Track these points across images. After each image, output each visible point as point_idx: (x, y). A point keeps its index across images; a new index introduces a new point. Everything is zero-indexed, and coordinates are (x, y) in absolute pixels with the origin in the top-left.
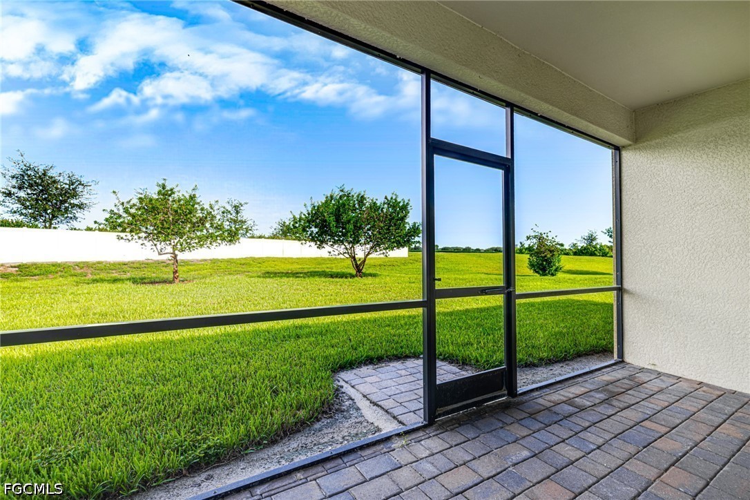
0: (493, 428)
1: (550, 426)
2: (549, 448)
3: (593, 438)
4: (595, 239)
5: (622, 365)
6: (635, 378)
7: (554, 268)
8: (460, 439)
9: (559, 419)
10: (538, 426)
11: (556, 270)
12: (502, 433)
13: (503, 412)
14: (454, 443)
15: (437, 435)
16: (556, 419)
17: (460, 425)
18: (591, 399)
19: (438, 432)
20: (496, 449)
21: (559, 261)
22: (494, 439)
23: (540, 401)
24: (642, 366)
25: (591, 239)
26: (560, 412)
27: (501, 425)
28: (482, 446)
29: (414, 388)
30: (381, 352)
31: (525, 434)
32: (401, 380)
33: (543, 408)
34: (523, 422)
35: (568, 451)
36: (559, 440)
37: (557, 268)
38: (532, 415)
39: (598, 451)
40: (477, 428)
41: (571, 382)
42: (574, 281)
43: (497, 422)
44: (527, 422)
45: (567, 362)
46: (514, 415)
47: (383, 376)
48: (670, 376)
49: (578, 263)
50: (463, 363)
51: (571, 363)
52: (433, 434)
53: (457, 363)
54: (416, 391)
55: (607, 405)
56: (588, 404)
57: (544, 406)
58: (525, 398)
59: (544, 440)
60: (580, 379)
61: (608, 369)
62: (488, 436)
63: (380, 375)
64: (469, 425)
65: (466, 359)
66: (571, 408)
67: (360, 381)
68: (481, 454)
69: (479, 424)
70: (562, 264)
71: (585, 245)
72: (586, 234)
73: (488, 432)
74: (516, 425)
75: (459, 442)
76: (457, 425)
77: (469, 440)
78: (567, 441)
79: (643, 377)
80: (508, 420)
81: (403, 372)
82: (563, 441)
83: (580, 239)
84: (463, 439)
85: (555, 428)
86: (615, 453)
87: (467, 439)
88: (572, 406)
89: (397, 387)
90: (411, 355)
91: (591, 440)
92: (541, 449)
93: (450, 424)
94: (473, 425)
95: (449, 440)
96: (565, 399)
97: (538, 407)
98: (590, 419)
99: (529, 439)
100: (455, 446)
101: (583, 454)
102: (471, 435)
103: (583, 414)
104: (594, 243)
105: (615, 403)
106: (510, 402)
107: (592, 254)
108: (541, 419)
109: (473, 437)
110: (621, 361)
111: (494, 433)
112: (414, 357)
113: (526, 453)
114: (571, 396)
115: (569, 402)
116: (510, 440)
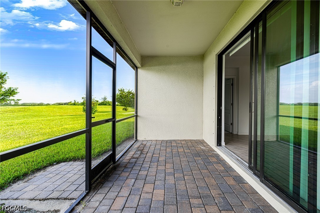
0: (116, 178)
1: (133, 168)
2: (138, 175)
3: (146, 165)
4: (106, 99)
5: (137, 141)
6: (143, 144)
7: (94, 111)
8: (107, 189)
9: (134, 164)
10: (130, 170)
11: (95, 112)
12: (121, 178)
13: (115, 171)
14: (106, 192)
15: (96, 193)
16: (133, 165)
17: (103, 184)
18: (138, 154)
19: (96, 192)
20: (123, 185)
21: (96, 108)
22: (120, 182)
23: (124, 161)
24: (142, 140)
25: (105, 99)
26: (133, 162)
27: (118, 176)
28: (118, 186)
29: (65, 180)
30: (24, 170)
31: (128, 174)
32: (53, 180)
33: (127, 163)
34: (124, 171)
35: (143, 173)
36: (139, 171)
37: (96, 111)
38: (125, 167)
39: (150, 168)
40: (110, 181)
41: (128, 151)
42: (103, 116)
43: (116, 175)
44: (126, 170)
45: (121, 145)
46: (120, 170)
47: (38, 183)
48: (150, 140)
49: (101, 108)
50: (82, 159)
51: (122, 145)
52: (94, 194)
53: (79, 160)
54: (68, 181)
55: (142, 154)
56: (138, 156)
57: (126, 162)
58: (119, 162)
59: (135, 173)
60: (130, 149)
61: (135, 143)
62: (117, 182)
63: (34, 183)
64: (106, 182)
65: (83, 157)
66: (135, 159)
67: (20, 193)
68: (120, 190)
69: (110, 179)
70: (97, 109)
71: (103, 101)
72: (103, 97)
73: (116, 181)
74: (123, 173)
75: (108, 190)
76: (102, 185)
77: (111, 187)
78: (141, 170)
79: (144, 143)
80: (119, 172)
81: (51, 175)
82: (140, 171)
83: (101, 99)
84: (109, 188)
85: (135, 168)
86: (154, 167)
87: (110, 188)
88: (134, 158)
89: (53, 184)
90: (48, 165)
91: (146, 166)
92: (136, 177)
93: (98, 186)
94: (108, 181)
95: (103, 192)
96: (131, 157)
97: (125, 163)
98: (142, 160)
99: (131, 175)
100: (108, 193)
101: (147, 171)
102: (110, 185)
103: (139, 160)
104: (106, 100)
105: (144, 153)
106: (115, 166)
107: (106, 105)
108: (129, 167)
109: (112, 185)
110: (137, 140)
111: (118, 179)
112: (50, 166)
113: (133, 180)
114: (132, 155)
115: (133, 158)
116: (125, 179)
